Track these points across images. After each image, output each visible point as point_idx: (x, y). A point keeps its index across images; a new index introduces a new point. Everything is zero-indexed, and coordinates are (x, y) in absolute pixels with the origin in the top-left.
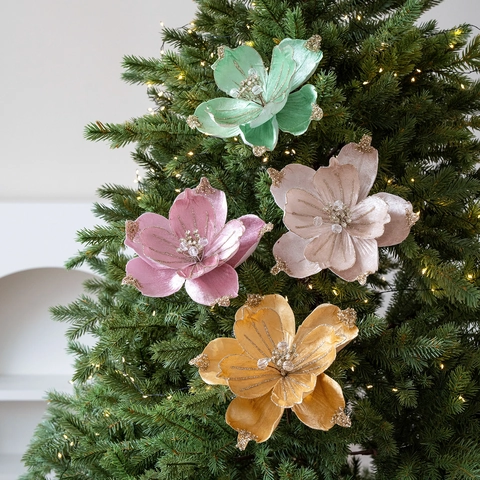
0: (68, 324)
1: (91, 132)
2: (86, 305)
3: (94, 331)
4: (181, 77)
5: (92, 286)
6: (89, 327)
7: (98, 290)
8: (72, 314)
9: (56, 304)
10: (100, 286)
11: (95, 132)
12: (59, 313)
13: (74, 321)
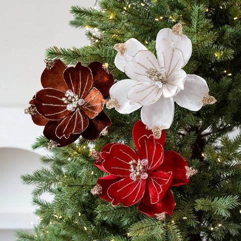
0: (34, 186)
1: (50, 53)
2: (45, 173)
3: (51, 191)
4: (111, 18)
5: (45, 160)
6: (47, 188)
7: (49, 163)
8: (36, 180)
9: (25, 174)
10: (51, 160)
11: (53, 54)
12: (27, 179)
13: (37, 185)
